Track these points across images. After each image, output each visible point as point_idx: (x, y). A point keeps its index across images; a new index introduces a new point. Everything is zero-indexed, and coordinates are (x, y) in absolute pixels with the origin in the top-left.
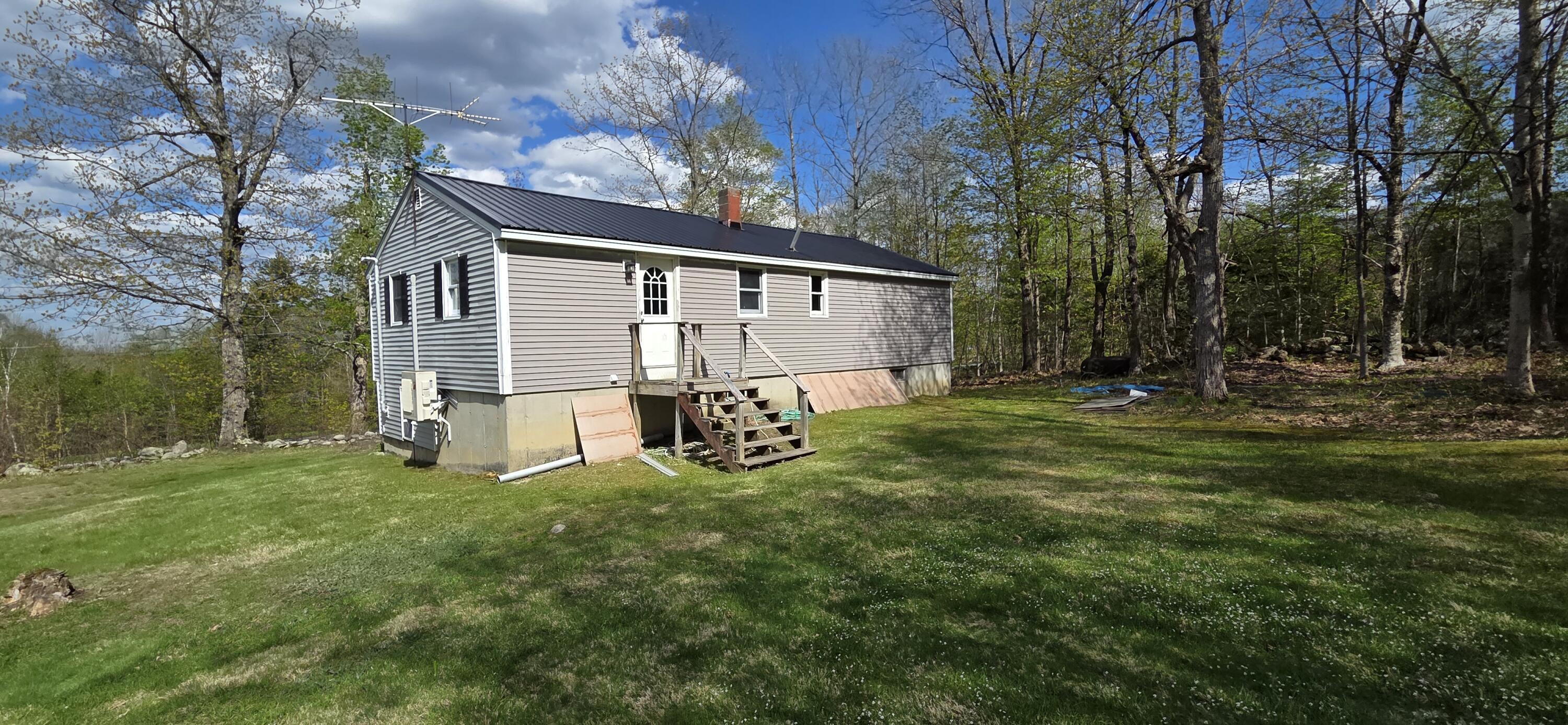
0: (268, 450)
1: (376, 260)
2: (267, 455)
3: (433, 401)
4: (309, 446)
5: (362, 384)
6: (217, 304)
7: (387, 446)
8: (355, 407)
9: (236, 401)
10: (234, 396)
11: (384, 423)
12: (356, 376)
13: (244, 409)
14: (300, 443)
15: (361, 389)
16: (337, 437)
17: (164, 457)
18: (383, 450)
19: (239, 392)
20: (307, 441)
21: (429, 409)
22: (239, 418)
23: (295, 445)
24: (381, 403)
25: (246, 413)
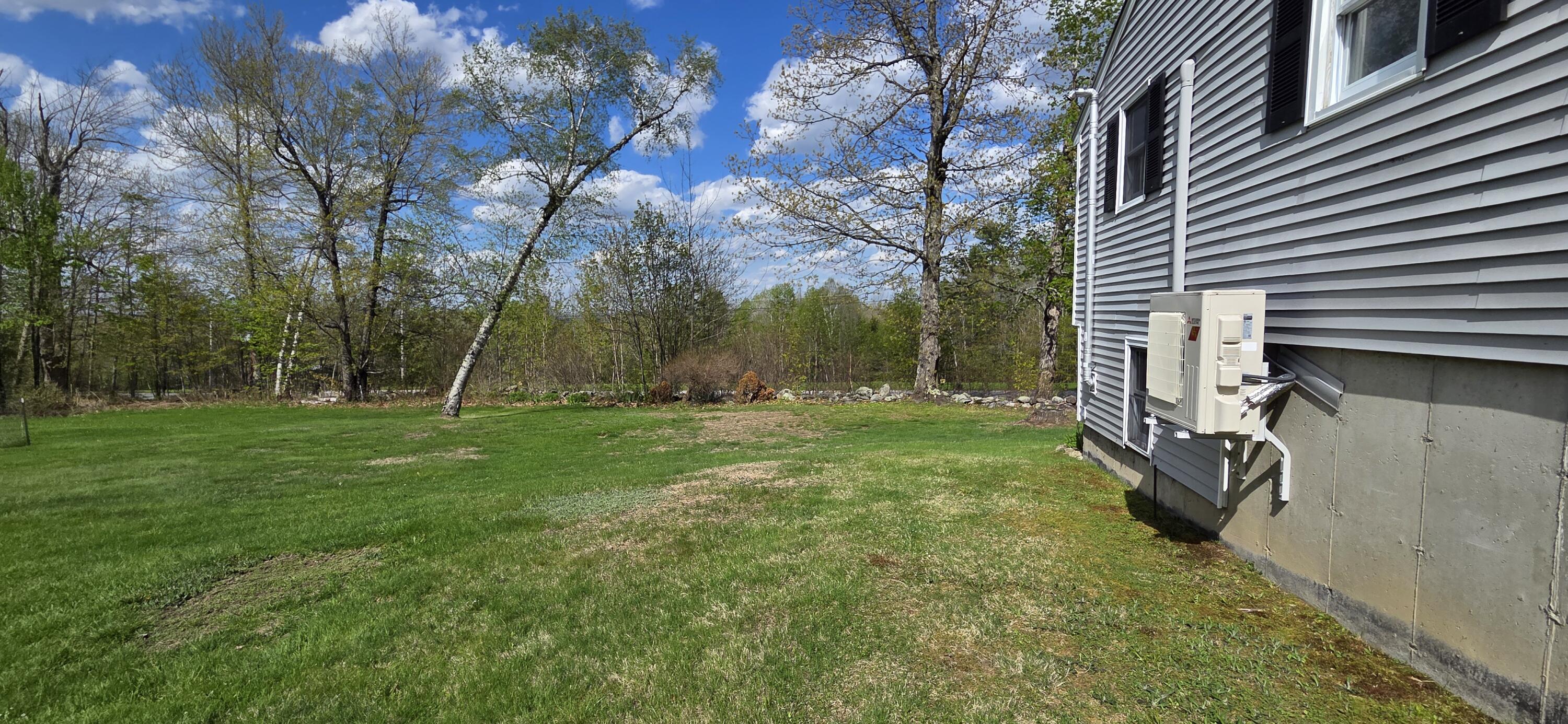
0: (954, 404)
1: (1094, 92)
2: (953, 410)
3: (1249, 380)
4: (992, 406)
5: (1052, 337)
6: (920, 247)
7: (1088, 444)
8: (1043, 363)
9: (929, 347)
10: (928, 342)
11: (1085, 402)
12: (1047, 328)
13: (936, 357)
14: (986, 400)
15: (1051, 344)
16: (1021, 398)
17: (873, 397)
18: (1080, 447)
19: (932, 339)
20: (991, 398)
21: (1233, 402)
22: (931, 367)
23: (979, 402)
24: (1084, 366)
25: (937, 361)
